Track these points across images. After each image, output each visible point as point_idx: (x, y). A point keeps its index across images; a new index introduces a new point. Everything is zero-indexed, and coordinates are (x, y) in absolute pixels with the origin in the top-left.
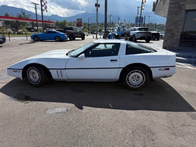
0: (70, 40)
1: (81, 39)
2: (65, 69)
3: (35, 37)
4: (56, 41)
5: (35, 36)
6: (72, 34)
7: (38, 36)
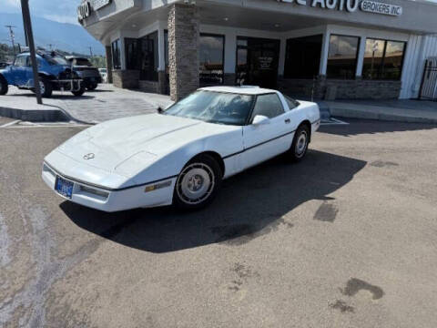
2: (244, 150)
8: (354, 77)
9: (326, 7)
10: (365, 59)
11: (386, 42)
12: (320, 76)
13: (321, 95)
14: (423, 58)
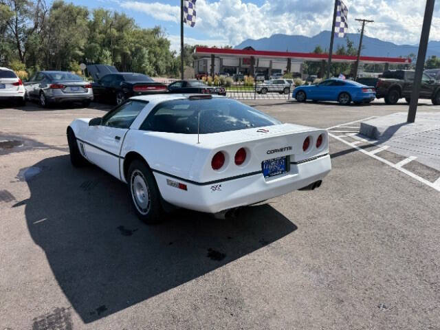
0: (387, 103)
1: (429, 101)
3: (300, 93)
4: (341, 104)
5: (299, 91)
6: (396, 87)
7: (306, 90)
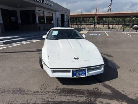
8: (44, 23)
9: (38, 2)
10: (46, 17)
11: (49, 13)
12: (37, 23)
13: (38, 29)
14: (57, 18)
